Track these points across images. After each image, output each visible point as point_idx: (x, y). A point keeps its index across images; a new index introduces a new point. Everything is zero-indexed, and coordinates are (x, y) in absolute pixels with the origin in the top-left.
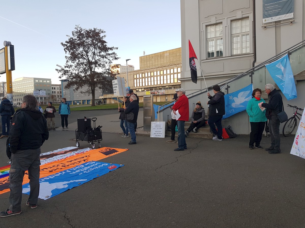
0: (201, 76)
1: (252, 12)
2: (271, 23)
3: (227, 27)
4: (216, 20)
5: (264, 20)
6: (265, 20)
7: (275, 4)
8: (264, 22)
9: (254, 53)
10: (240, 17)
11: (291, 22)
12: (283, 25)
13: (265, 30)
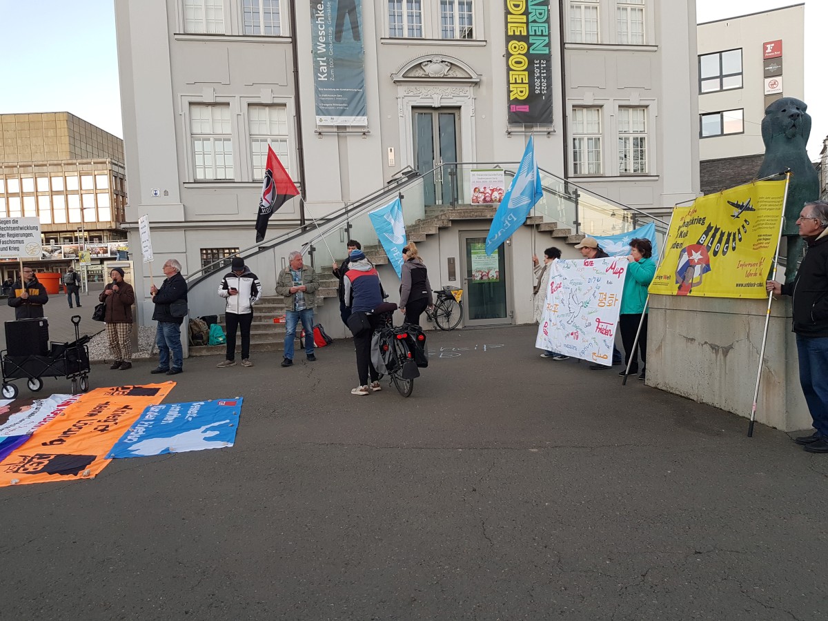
0: (184, 221)
1: (293, 96)
2: (332, 127)
3: (242, 116)
4: (215, 95)
5: (318, 118)
6: (321, 120)
7: (336, 93)
8: (319, 123)
9: (300, 181)
10: (269, 102)
11: (364, 134)
12: (349, 135)
13: (320, 138)
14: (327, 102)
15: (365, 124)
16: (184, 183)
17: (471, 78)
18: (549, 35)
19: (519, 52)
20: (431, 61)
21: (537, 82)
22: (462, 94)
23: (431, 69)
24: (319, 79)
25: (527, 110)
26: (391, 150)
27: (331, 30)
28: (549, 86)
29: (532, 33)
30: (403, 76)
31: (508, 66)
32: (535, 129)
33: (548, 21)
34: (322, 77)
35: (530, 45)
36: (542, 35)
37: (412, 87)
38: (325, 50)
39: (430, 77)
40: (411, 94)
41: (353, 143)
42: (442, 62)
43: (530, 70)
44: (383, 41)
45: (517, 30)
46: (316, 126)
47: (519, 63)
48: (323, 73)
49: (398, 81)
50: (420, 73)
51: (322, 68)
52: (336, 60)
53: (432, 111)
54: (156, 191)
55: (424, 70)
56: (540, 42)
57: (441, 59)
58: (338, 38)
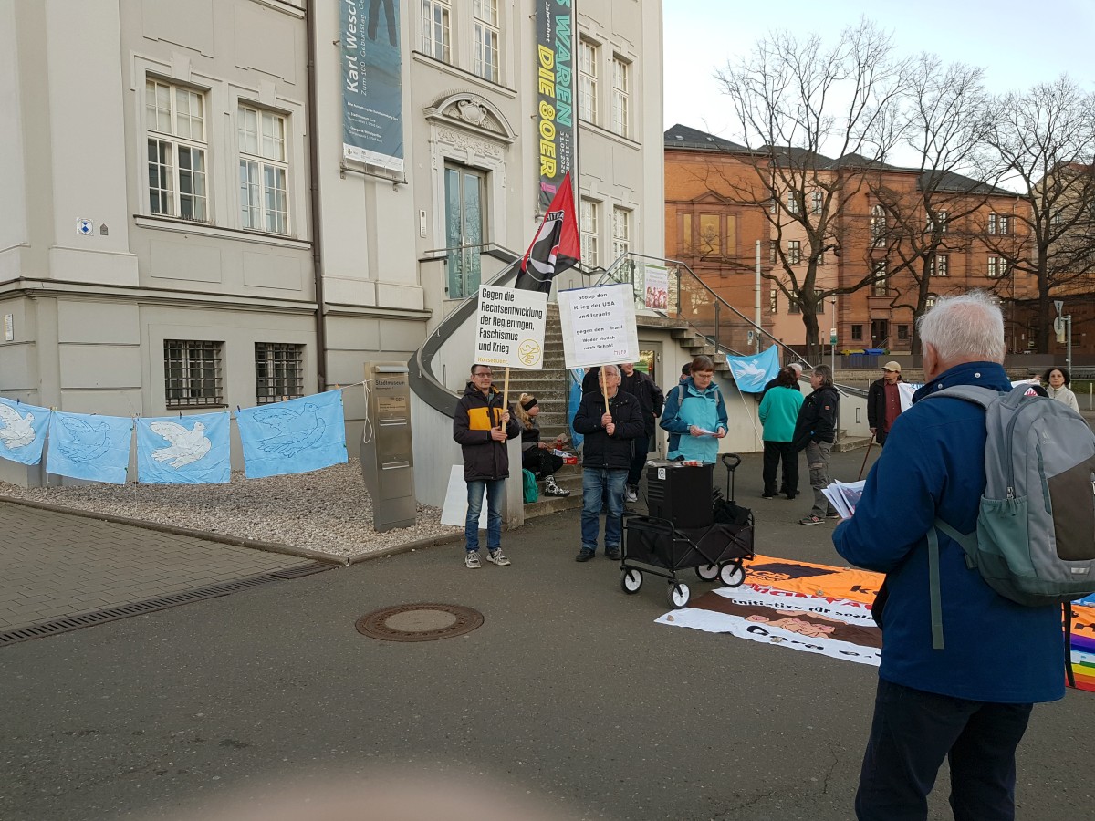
0: (138, 286)
1: (304, 104)
3: (231, 118)
4: (191, 70)
5: (346, 147)
6: (350, 153)
7: (369, 114)
8: (347, 156)
9: (310, 240)
10: (271, 104)
11: (396, 183)
12: (379, 182)
13: (343, 178)
14: (357, 125)
15: (400, 169)
16: (135, 216)
17: (507, 137)
18: (572, 105)
19: (548, 117)
20: (469, 102)
21: (563, 162)
22: (494, 155)
23: (470, 112)
24: (348, 88)
25: (554, 192)
26: (423, 213)
27: (364, 17)
28: (572, 167)
29: (559, 97)
30: (444, 115)
31: (539, 131)
33: (570, 86)
34: (353, 85)
35: (557, 111)
36: (566, 103)
37: (447, 131)
38: (355, 46)
39: (465, 122)
40: (445, 140)
41: (383, 192)
42: (481, 106)
43: (556, 141)
44: (417, 56)
45: (548, 88)
46: (343, 160)
47: (548, 130)
48: (353, 81)
49: (434, 119)
50: (455, 114)
51: (351, 72)
52: (369, 66)
53: (460, 169)
54: (85, 224)
55: (460, 112)
56: (565, 110)
57: (480, 103)
58: (372, 33)
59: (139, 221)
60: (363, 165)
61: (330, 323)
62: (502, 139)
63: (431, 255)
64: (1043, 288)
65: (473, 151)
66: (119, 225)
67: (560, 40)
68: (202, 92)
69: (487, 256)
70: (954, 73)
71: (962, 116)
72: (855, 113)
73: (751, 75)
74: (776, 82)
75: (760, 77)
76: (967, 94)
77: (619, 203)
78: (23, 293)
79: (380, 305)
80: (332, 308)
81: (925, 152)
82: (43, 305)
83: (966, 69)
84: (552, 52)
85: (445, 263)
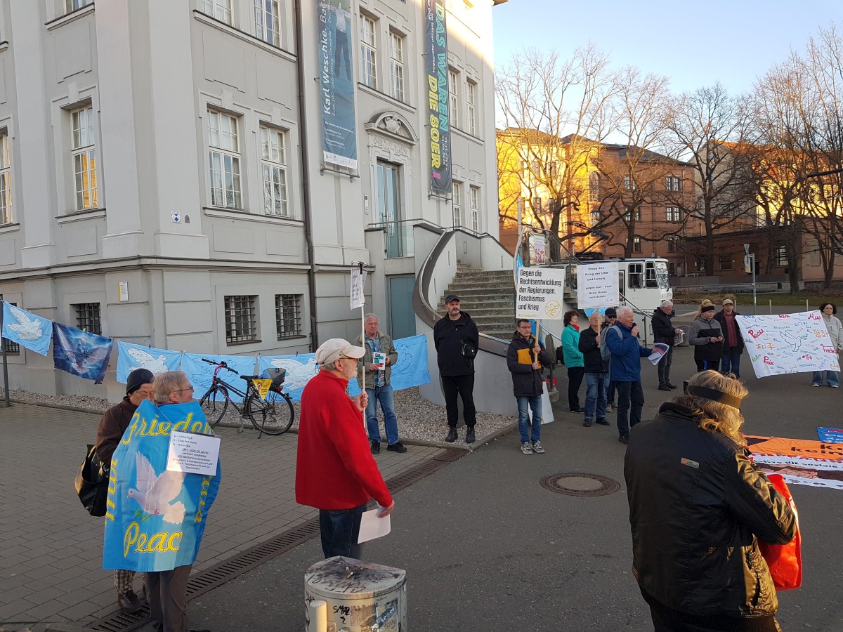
0: (208, 258)
1: (298, 123)
3: (256, 135)
4: (234, 102)
5: (325, 153)
6: (327, 157)
7: (338, 130)
8: (326, 160)
9: (303, 220)
10: (279, 124)
11: (352, 177)
12: (342, 176)
13: (322, 175)
14: (331, 138)
15: (355, 167)
16: (204, 208)
17: (412, 140)
18: (448, 116)
19: (435, 125)
20: (391, 118)
21: (444, 155)
22: (404, 154)
23: (392, 125)
24: (325, 111)
25: (440, 178)
26: (366, 199)
27: (333, 60)
28: (449, 160)
29: (441, 112)
30: (378, 128)
31: (430, 135)
32: (440, 195)
34: (327, 109)
35: (440, 121)
36: (445, 115)
37: (378, 138)
38: (328, 81)
39: (388, 131)
40: (377, 145)
41: (345, 183)
42: (398, 120)
43: (440, 143)
44: (360, 86)
45: (434, 106)
46: (323, 163)
47: (435, 135)
48: (328, 106)
49: (372, 130)
50: (382, 126)
51: (327, 100)
52: (337, 95)
53: (384, 164)
54: (176, 215)
55: (386, 125)
56: (444, 120)
57: (398, 118)
58: (337, 72)
59: (207, 212)
60: (334, 165)
61: (318, 279)
62: (409, 142)
63: (371, 227)
64: (709, 230)
65: (393, 152)
66: (196, 215)
67: (440, 71)
68: (236, 117)
69: (419, 228)
70: (649, 80)
71: (653, 110)
72: (584, 108)
73: (508, 79)
74: (528, 84)
75: (514, 81)
76: (657, 94)
77: (472, 183)
78: (142, 267)
79: (346, 264)
80: (321, 268)
81: (630, 136)
82: (155, 276)
83: (657, 78)
84: (436, 80)
85: (385, 232)
